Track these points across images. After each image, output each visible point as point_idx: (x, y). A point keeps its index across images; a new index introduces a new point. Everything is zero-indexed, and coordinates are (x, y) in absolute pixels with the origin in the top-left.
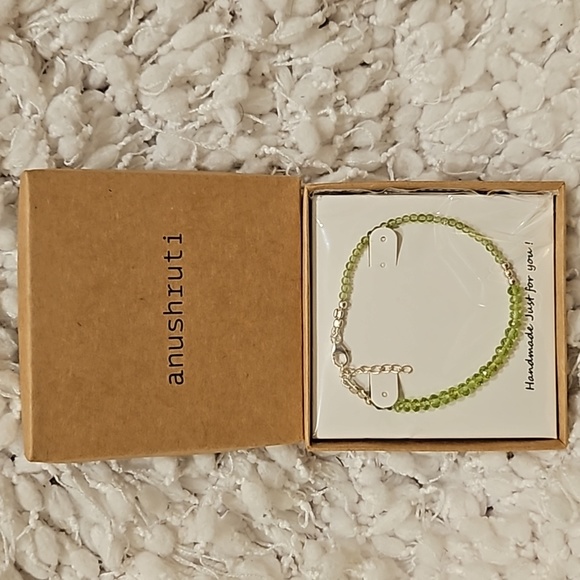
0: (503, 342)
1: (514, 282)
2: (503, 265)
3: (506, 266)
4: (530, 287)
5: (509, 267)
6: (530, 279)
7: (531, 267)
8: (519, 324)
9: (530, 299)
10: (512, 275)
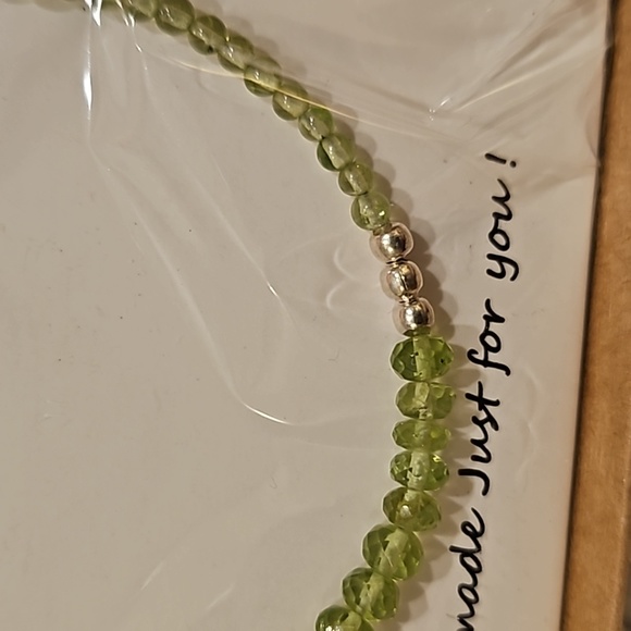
0: (353, 586)
1: (421, 318)
2: (386, 240)
3: (400, 243)
4: (488, 350)
5: (410, 249)
6: (492, 317)
7: (503, 265)
8: (427, 514)
9: (483, 403)
10: (421, 287)
